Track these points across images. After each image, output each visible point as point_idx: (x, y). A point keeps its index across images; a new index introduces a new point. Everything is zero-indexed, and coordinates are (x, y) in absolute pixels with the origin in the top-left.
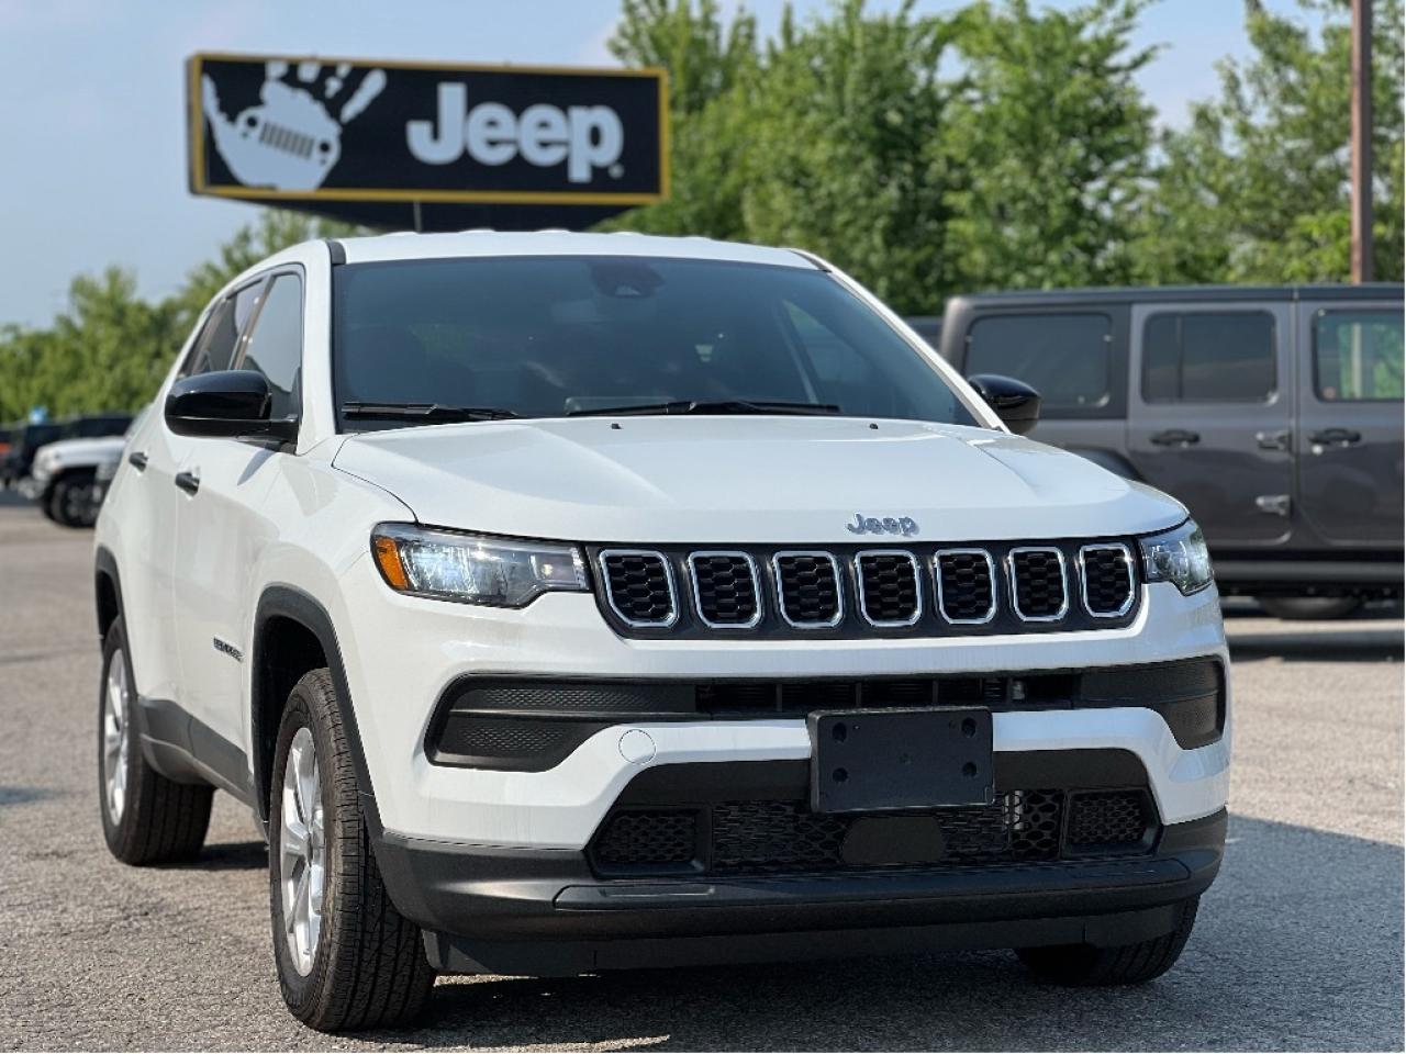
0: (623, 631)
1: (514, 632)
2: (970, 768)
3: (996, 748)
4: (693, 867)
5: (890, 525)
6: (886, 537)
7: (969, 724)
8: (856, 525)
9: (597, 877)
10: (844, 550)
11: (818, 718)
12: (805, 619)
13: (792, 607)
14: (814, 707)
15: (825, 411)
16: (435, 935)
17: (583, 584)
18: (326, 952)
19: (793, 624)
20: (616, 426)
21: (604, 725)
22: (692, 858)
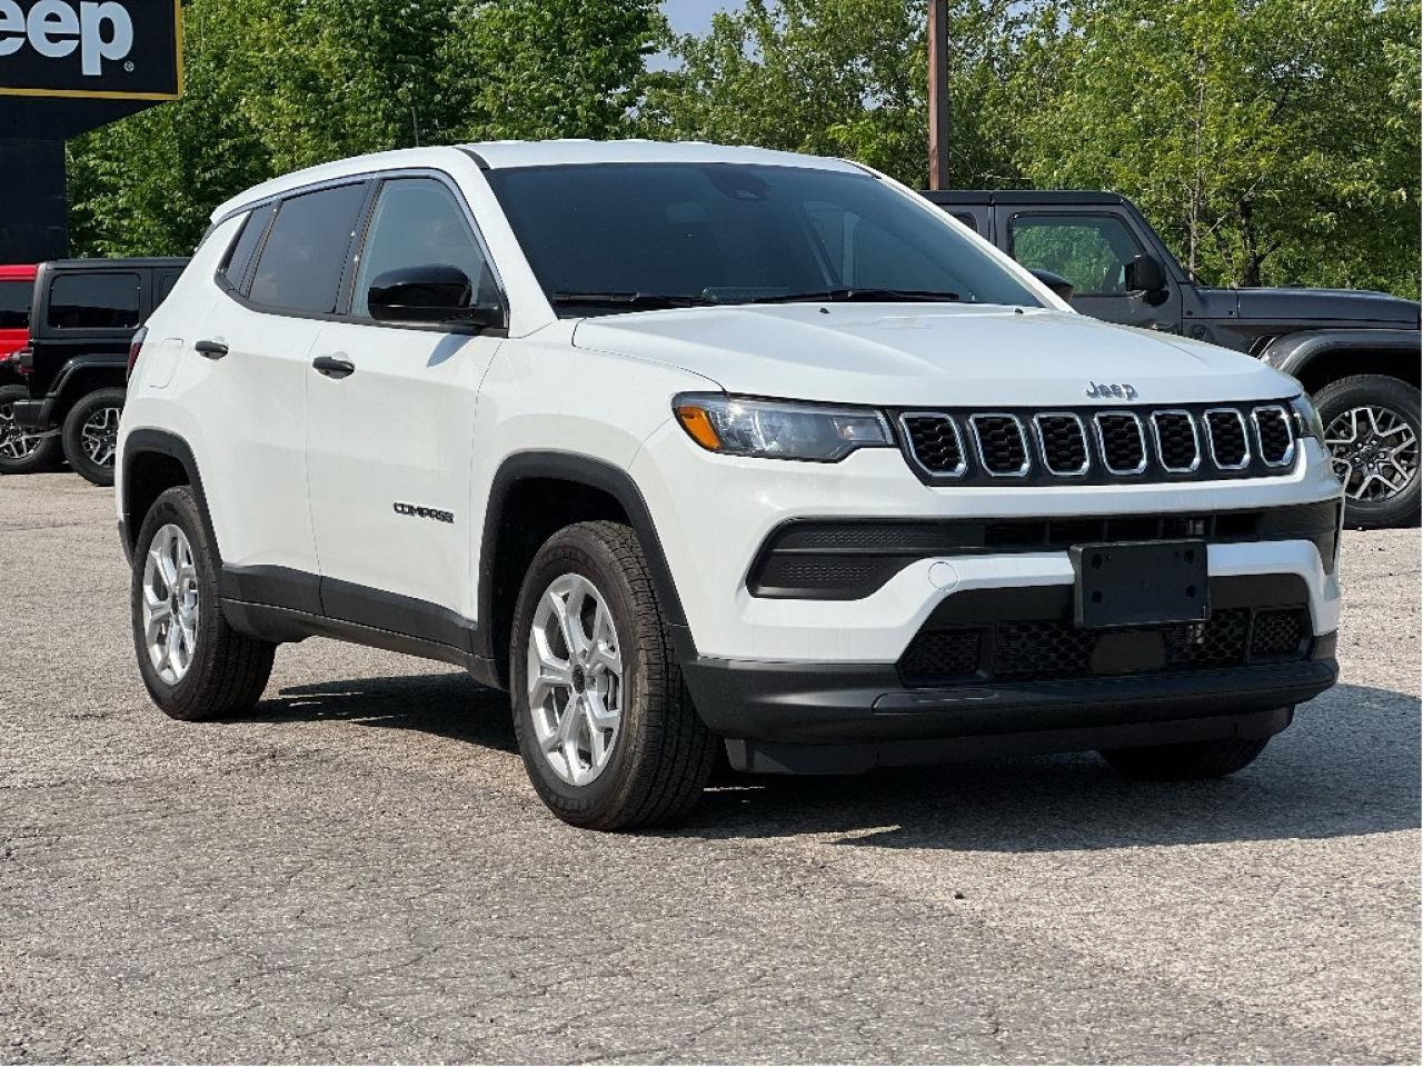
0: (927, 481)
1: (833, 483)
2: (1191, 591)
3: (1211, 573)
4: (979, 677)
5: (1116, 391)
6: (1114, 401)
7: (1189, 555)
8: (1092, 391)
9: (905, 686)
10: (1086, 411)
11: (1081, 550)
12: (1063, 469)
13: (1051, 458)
14: (1079, 541)
15: (948, 299)
16: (742, 741)
17: (890, 441)
18: (628, 761)
19: (1054, 473)
20: (824, 311)
21: (913, 559)
22: (976, 668)
